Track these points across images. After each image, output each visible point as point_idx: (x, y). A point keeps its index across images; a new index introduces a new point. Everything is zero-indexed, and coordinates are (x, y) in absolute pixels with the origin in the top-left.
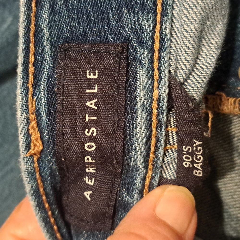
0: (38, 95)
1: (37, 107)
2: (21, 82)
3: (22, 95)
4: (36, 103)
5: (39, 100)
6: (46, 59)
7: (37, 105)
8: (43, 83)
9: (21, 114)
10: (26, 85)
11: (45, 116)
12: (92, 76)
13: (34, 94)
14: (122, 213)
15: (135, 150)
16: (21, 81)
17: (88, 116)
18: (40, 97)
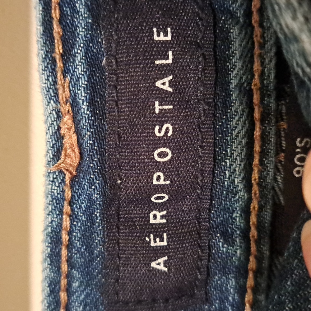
0: (72, 72)
1: (72, 92)
2: (42, 52)
3: (46, 73)
4: (70, 85)
5: (75, 81)
6: (78, 12)
7: (71, 88)
8: (79, 51)
9: (47, 103)
10: (51, 56)
11: (86, 108)
12: (162, 38)
13: (65, 70)
14: (219, 277)
15: (231, 157)
16: (42, 50)
17: (159, 105)
18: (75, 74)
